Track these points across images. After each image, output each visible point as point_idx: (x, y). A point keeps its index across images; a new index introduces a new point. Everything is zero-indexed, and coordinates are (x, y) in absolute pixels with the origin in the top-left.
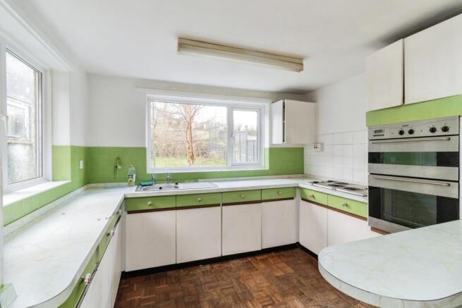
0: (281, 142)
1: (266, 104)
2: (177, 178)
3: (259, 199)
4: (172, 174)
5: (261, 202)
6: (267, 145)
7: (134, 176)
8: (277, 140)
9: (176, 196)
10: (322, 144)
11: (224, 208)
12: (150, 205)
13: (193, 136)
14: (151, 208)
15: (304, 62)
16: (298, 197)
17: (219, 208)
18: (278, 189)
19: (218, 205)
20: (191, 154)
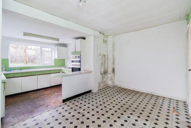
0: (57, 58)
1: (53, 47)
2: (21, 69)
3: (49, 73)
4: (19, 67)
5: (50, 74)
6: (53, 59)
7: (4, 68)
8: (56, 57)
9: (22, 73)
10: (69, 58)
11: (38, 76)
12: (12, 76)
13: (27, 55)
14: (13, 77)
15: (60, 40)
16: (61, 72)
17: (37, 76)
18: (55, 70)
19: (36, 75)
20: (26, 61)
